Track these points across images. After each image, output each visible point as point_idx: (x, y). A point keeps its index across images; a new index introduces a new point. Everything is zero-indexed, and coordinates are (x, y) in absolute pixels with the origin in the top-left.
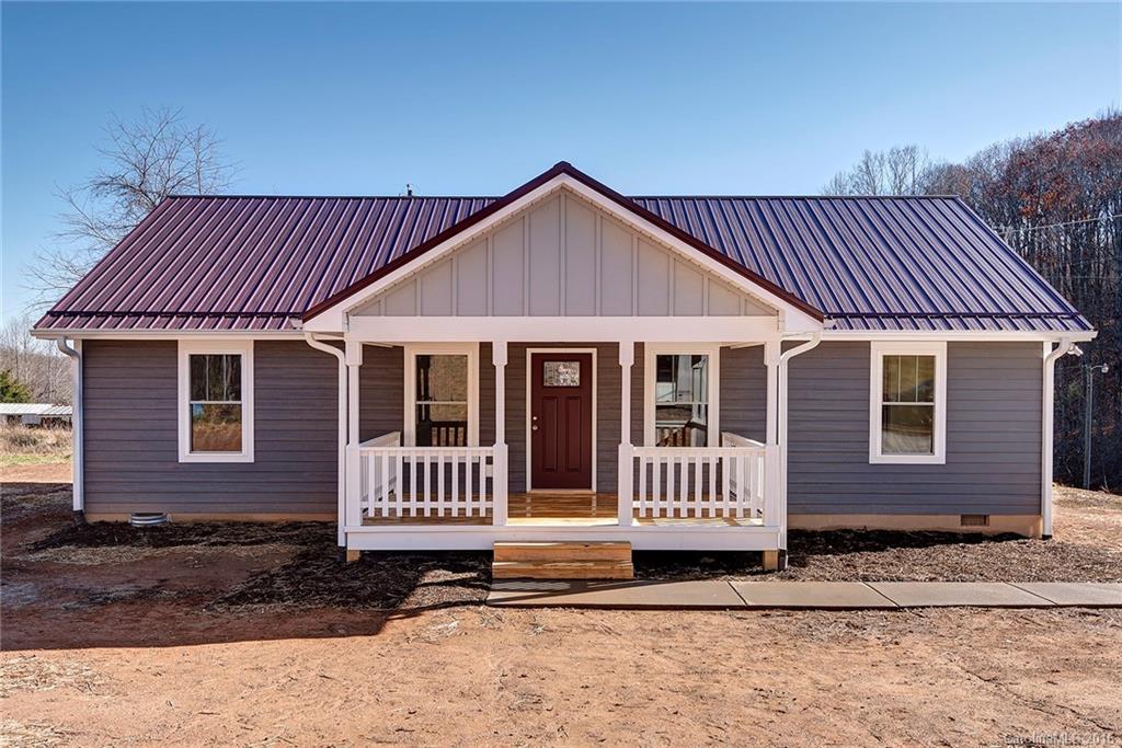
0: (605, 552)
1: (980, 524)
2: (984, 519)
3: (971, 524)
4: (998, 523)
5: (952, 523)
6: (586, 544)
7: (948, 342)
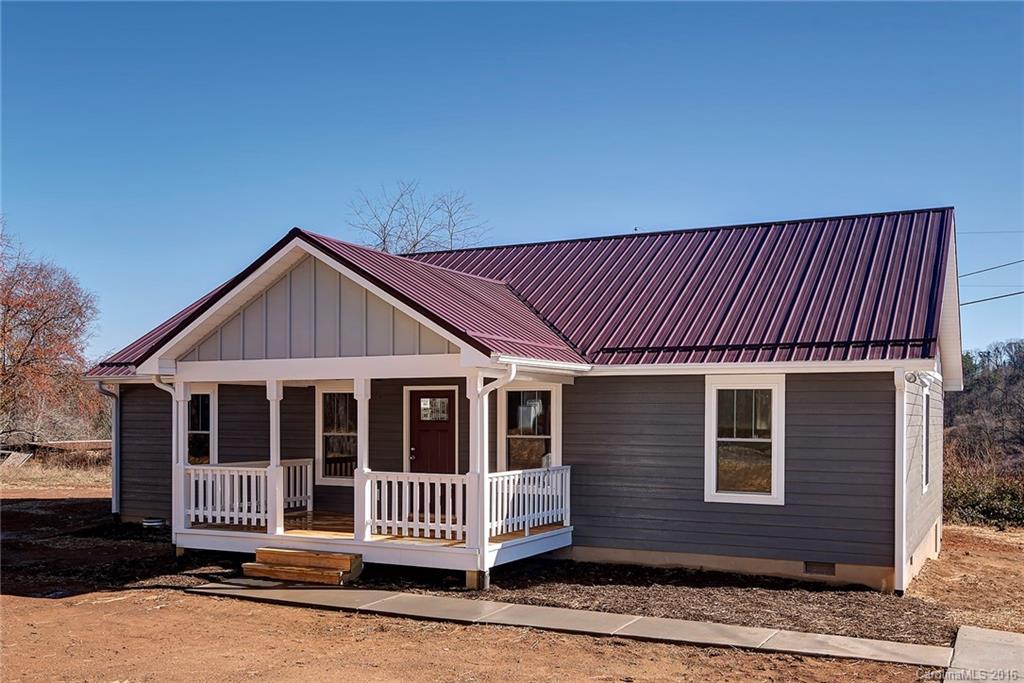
0: (332, 561)
1: (827, 573)
2: (830, 568)
3: (817, 572)
4: (845, 572)
5: (795, 569)
6: (318, 553)
7: (786, 374)
